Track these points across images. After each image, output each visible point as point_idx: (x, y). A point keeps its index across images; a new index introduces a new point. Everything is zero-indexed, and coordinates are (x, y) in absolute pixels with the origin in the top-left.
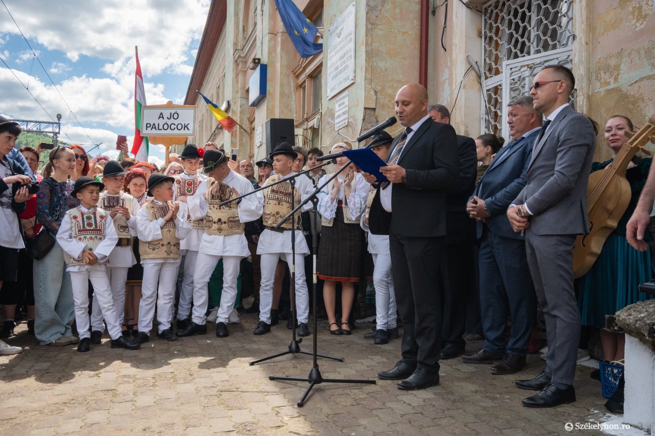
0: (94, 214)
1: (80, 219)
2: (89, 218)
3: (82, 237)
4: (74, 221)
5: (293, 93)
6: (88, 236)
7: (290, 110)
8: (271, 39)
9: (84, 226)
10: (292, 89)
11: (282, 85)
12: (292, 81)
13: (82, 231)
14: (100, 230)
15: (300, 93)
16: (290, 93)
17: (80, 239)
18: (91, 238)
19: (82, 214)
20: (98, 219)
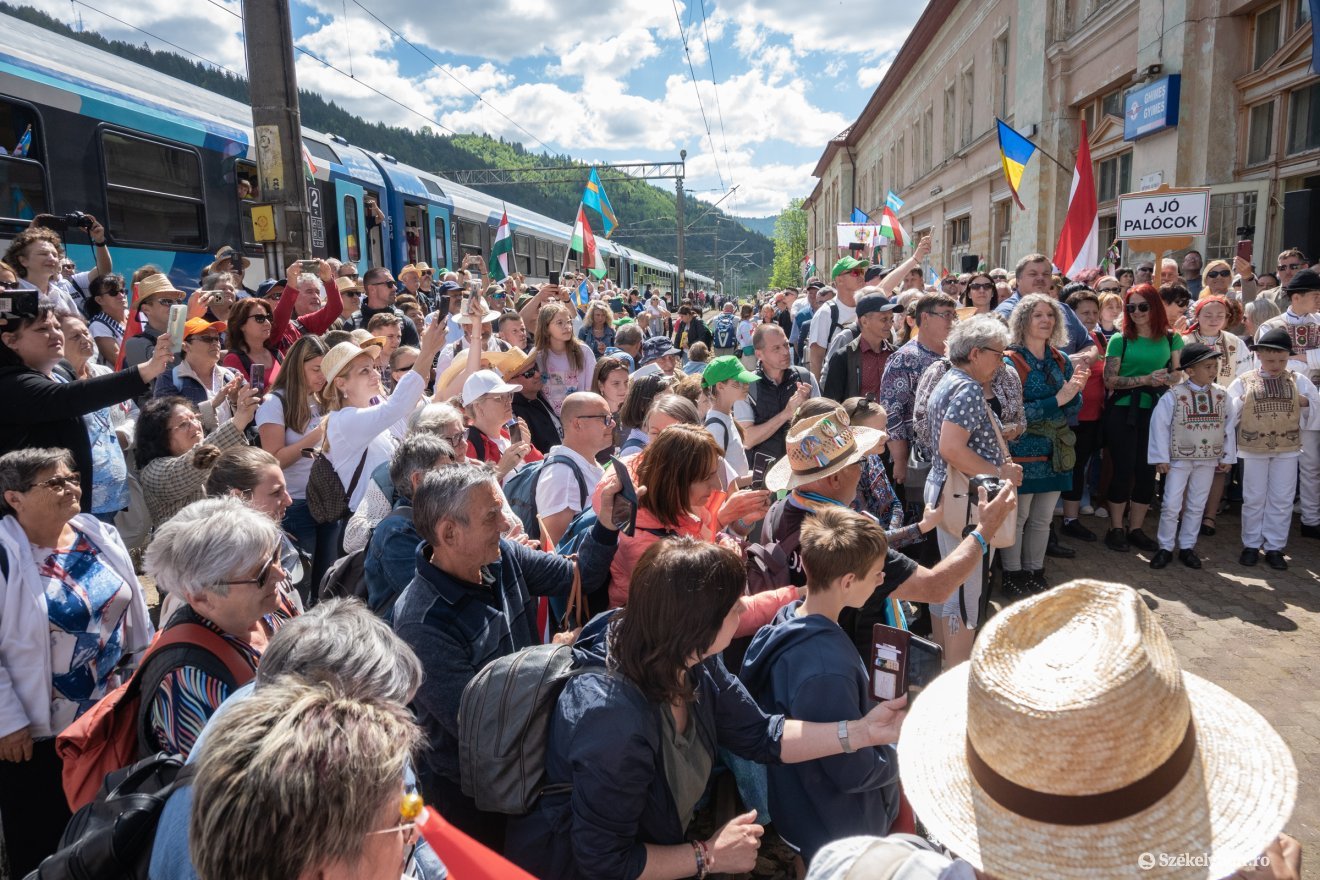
0: (1209, 393)
1: (1189, 400)
2: (1202, 398)
3: (1193, 424)
4: (1181, 402)
5: (1232, 117)
6: (1201, 424)
7: (1226, 148)
8: (1190, 30)
9: (1195, 411)
10: (1232, 111)
11: (1214, 107)
12: (1231, 98)
13: (1193, 416)
14: (1217, 415)
15: (1246, 116)
16: (1228, 118)
17: (1190, 427)
18: (1205, 427)
19: (1193, 393)
20: (1215, 400)
